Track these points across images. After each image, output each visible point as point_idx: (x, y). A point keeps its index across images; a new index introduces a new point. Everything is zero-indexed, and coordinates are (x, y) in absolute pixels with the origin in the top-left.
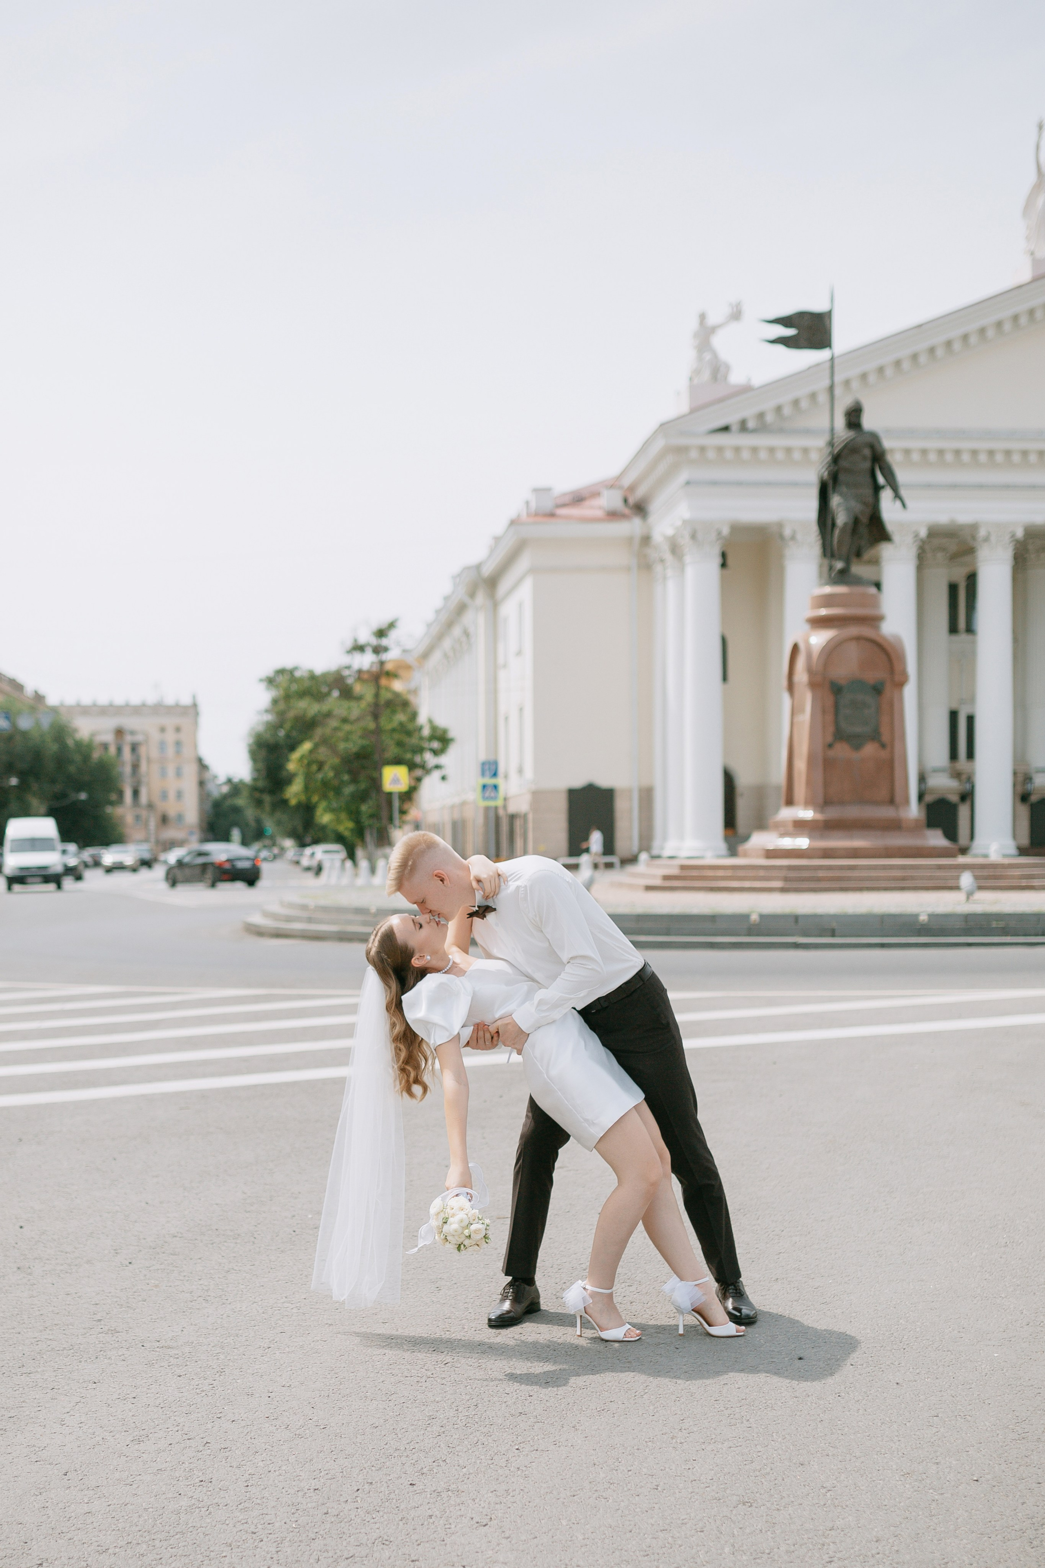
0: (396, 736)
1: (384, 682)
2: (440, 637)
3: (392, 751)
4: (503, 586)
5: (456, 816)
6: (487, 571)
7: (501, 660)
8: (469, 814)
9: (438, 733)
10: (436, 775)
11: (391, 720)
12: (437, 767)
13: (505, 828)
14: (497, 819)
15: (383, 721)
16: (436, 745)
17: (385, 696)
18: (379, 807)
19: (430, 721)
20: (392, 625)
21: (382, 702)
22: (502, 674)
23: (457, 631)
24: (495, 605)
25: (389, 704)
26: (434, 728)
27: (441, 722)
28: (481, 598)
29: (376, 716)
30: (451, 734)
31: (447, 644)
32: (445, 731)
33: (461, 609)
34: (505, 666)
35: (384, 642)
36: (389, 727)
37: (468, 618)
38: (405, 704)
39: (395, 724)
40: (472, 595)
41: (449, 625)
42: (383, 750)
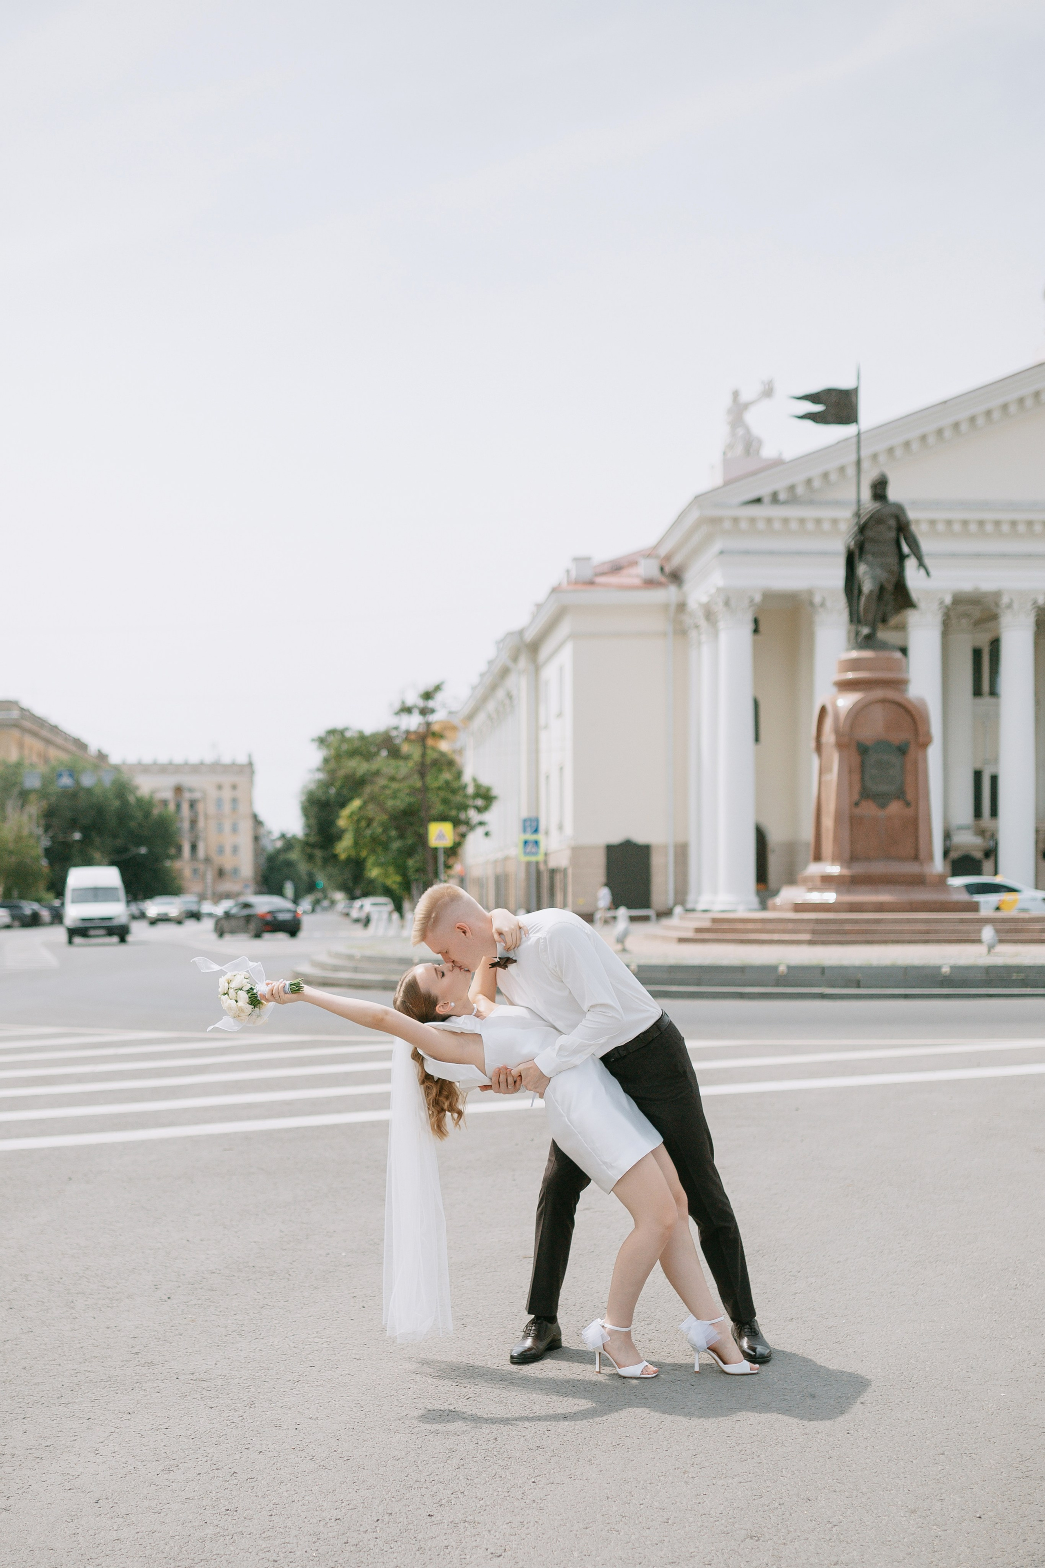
0: (442, 794)
1: (430, 742)
2: (484, 699)
3: (438, 808)
4: (545, 651)
5: (499, 870)
6: (529, 636)
7: (542, 721)
8: (511, 868)
9: (482, 792)
10: (480, 831)
11: (437, 778)
12: (481, 823)
13: (545, 882)
14: (539, 873)
15: (429, 779)
16: (479, 802)
17: (431, 755)
18: (425, 861)
19: (475, 780)
20: (438, 688)
21: (428, 761)
22: (543, 736)
23: (500, 694)
24: (537, 669)
25: (435, 763)
26: (478, 786)
27: (485, 780)
28: (523, 662)
29: (422, 775)
30: (495, 792)
31: (491, 706)
32: (488, 789)
33: (505, 672)
34: (546, 727)
35: (431, 704)
36: (436, 785)
37: (511, 681)
38: (451, 763)
39: (440, 782)
40: (515, 659)
41: (493, 688)
42: (429, 807)
